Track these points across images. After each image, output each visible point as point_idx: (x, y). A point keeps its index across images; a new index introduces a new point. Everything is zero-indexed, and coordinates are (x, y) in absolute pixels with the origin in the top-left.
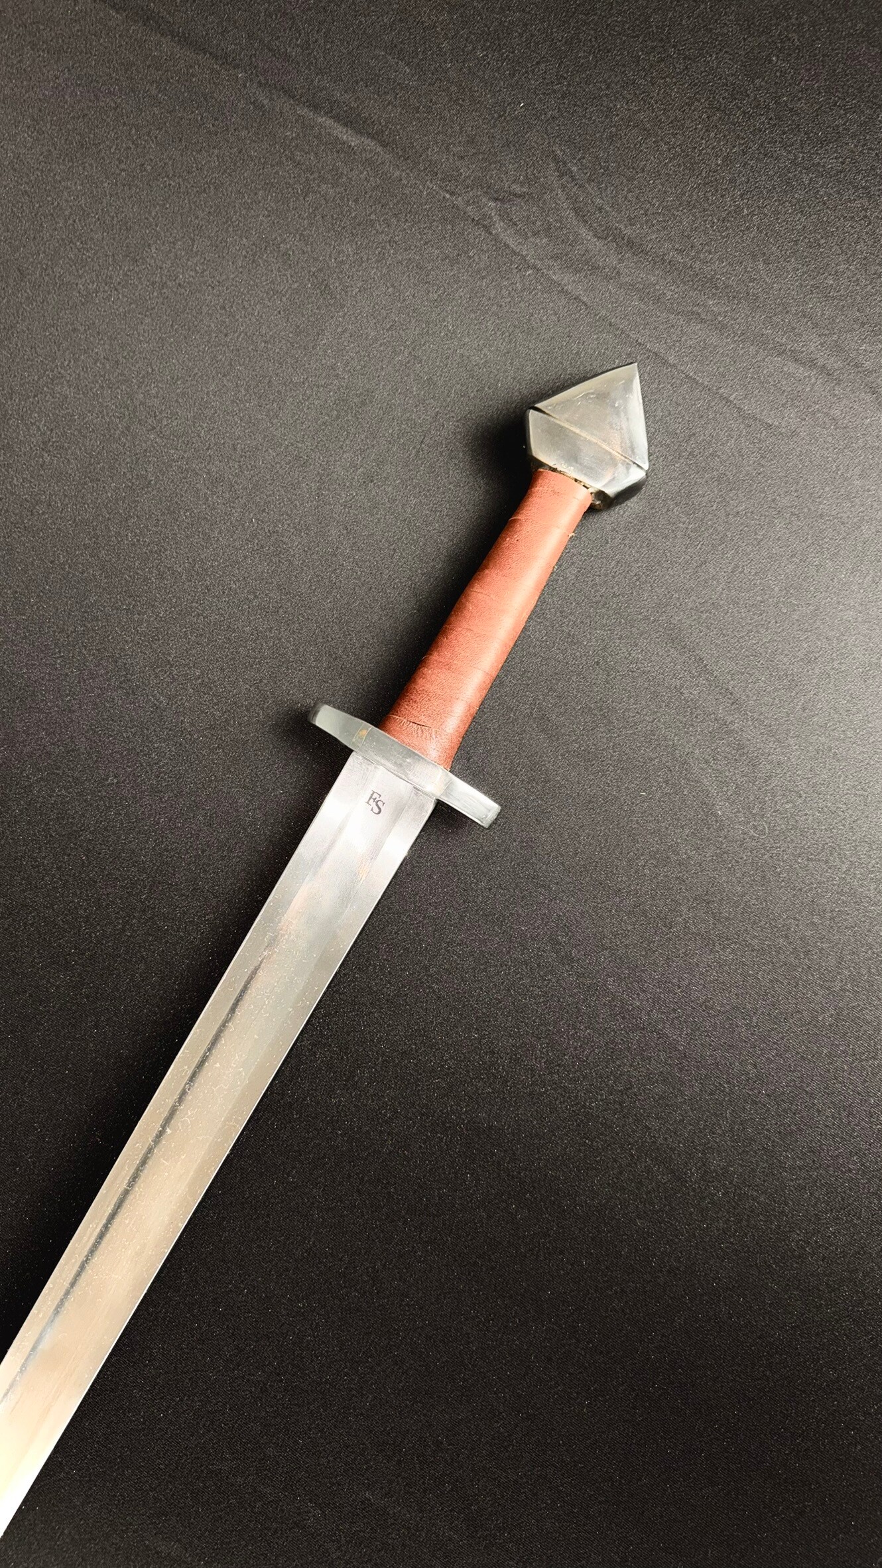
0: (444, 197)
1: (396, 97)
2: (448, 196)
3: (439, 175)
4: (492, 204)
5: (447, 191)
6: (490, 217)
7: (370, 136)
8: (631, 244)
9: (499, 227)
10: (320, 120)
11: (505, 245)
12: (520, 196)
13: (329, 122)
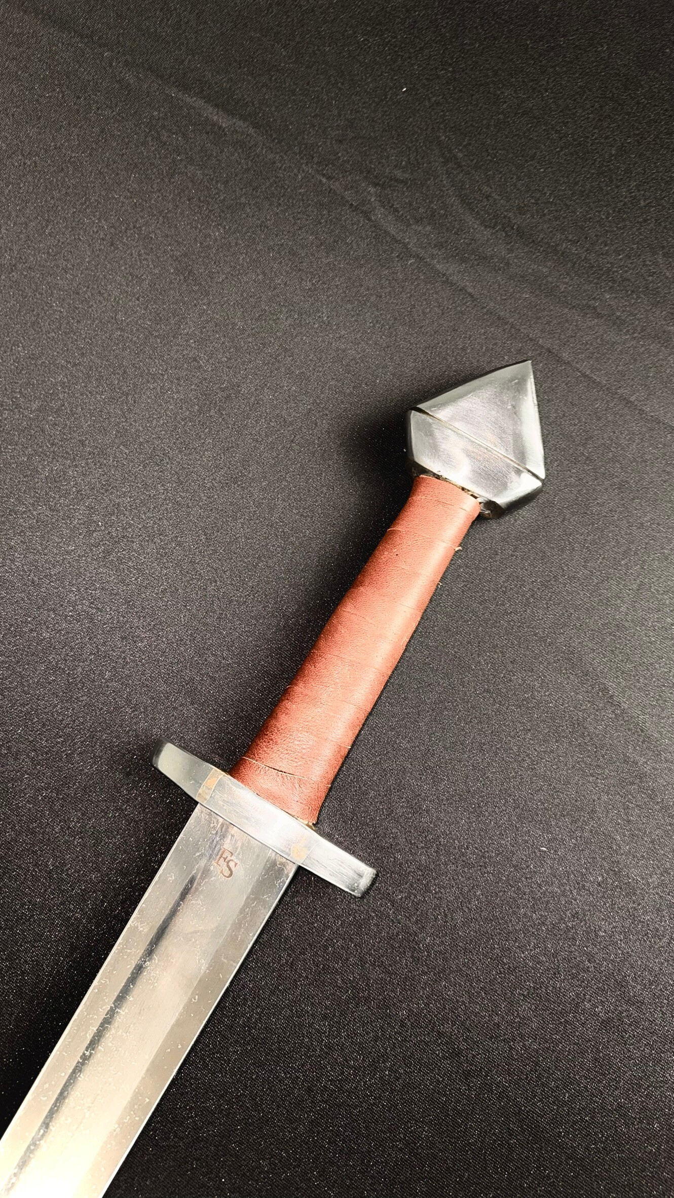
0: (321, 181)
1: (271, 79)
2: (324, 180)
3: (316, 160)
4: (372, 190)
5: (324, 175)
6: (370, 202)
7: (243, 118)
8: (520, 233)
9: (379, 214)
10: (188, 100)
11: (387, 233)
12: (402, 181)
13: (200, 103)
